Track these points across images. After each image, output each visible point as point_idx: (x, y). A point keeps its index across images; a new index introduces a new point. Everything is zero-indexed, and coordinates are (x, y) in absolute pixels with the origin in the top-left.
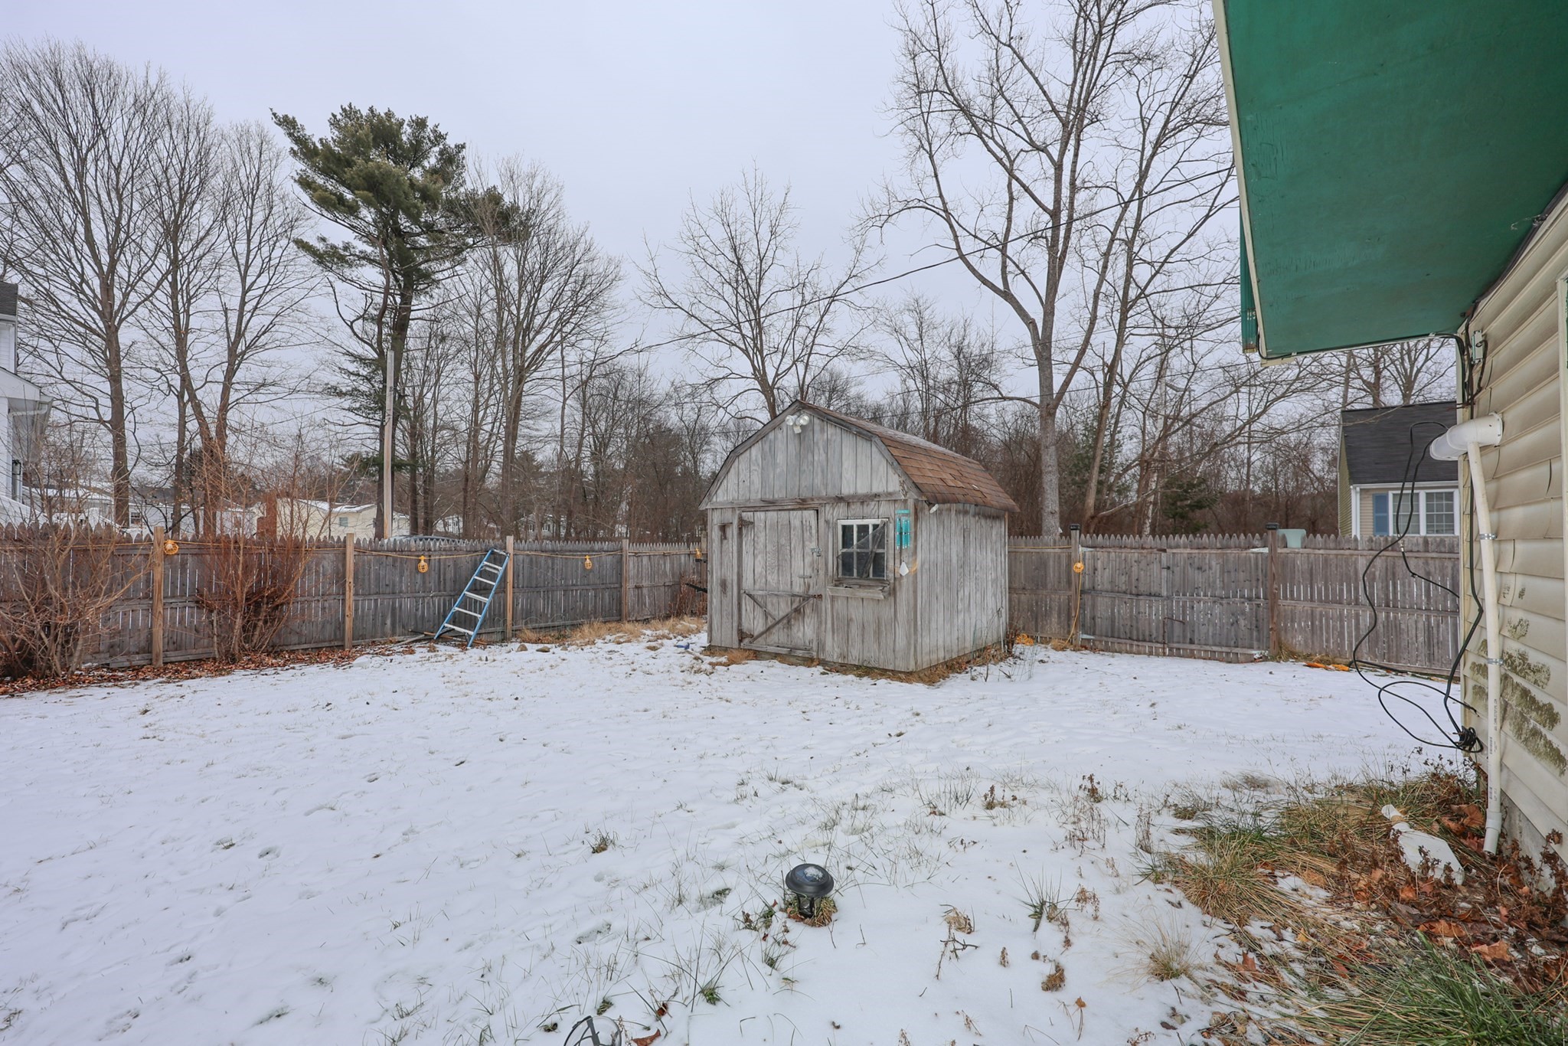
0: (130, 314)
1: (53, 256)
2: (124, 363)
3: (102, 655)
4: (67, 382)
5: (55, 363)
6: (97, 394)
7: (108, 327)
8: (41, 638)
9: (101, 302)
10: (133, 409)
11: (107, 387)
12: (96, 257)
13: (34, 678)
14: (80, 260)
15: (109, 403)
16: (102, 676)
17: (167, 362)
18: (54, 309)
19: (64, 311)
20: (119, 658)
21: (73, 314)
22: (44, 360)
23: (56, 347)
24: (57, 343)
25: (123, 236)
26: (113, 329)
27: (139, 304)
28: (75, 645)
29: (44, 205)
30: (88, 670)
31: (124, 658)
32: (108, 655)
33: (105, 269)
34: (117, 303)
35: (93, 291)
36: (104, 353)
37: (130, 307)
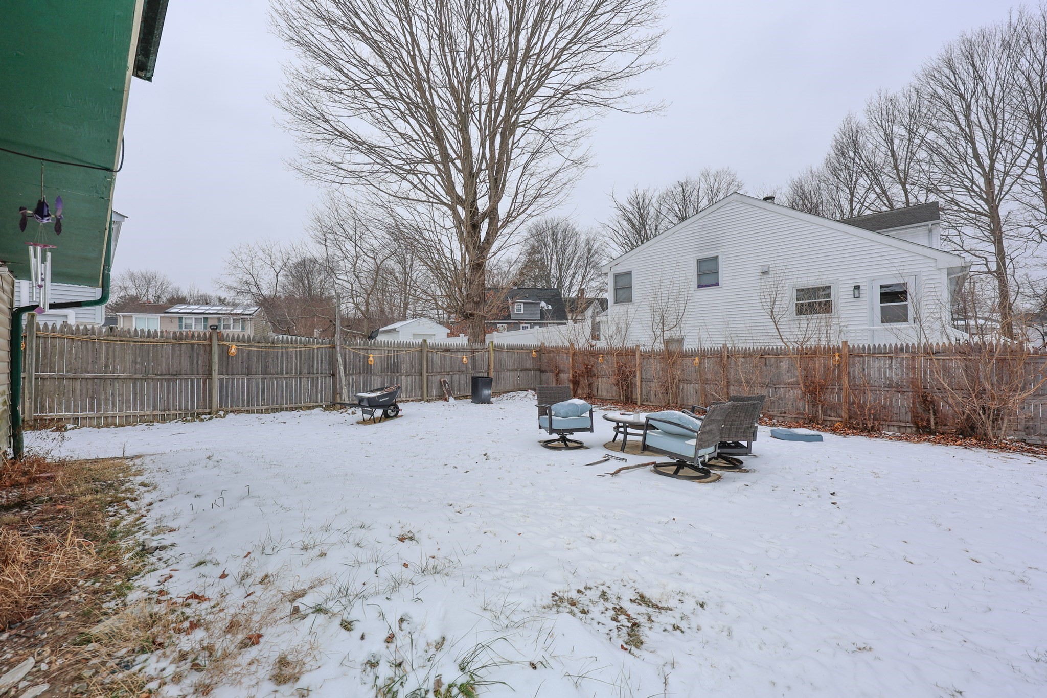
0: (1006, 193)
1: (955, 176)
2: (1005, 228)
3: (1021, 433)
4: (967, 251)
5: (959, 242)
6: (986, 255)
7: (991, 208)
8: (980, 415)
9: (985, 192)
10: (1012, 260)
11: (992, 248)
12: (981, 165)
13: (976, 439)
14: (970, 171)
15: (994, 259)
16: (1022, 448)
17: (1039, 218)
18: (956, 208)
19: (962, 207)
20: (1033, 437)
21: (968, 207)
22: (952, 242)
23: (959, 232)
24: (959, 229)
25: (998, 141)
26: (995, 208)
27: (1013, 184)
28: (1003, 423)
29: (947, 147)
30: (1011, 441)
31: (1037, 438)
32: (1024, 433)
33: (987, 169)
34: (997, 189)
35: (979, 187)
36: (989, 226)
37: (1005, 188)
